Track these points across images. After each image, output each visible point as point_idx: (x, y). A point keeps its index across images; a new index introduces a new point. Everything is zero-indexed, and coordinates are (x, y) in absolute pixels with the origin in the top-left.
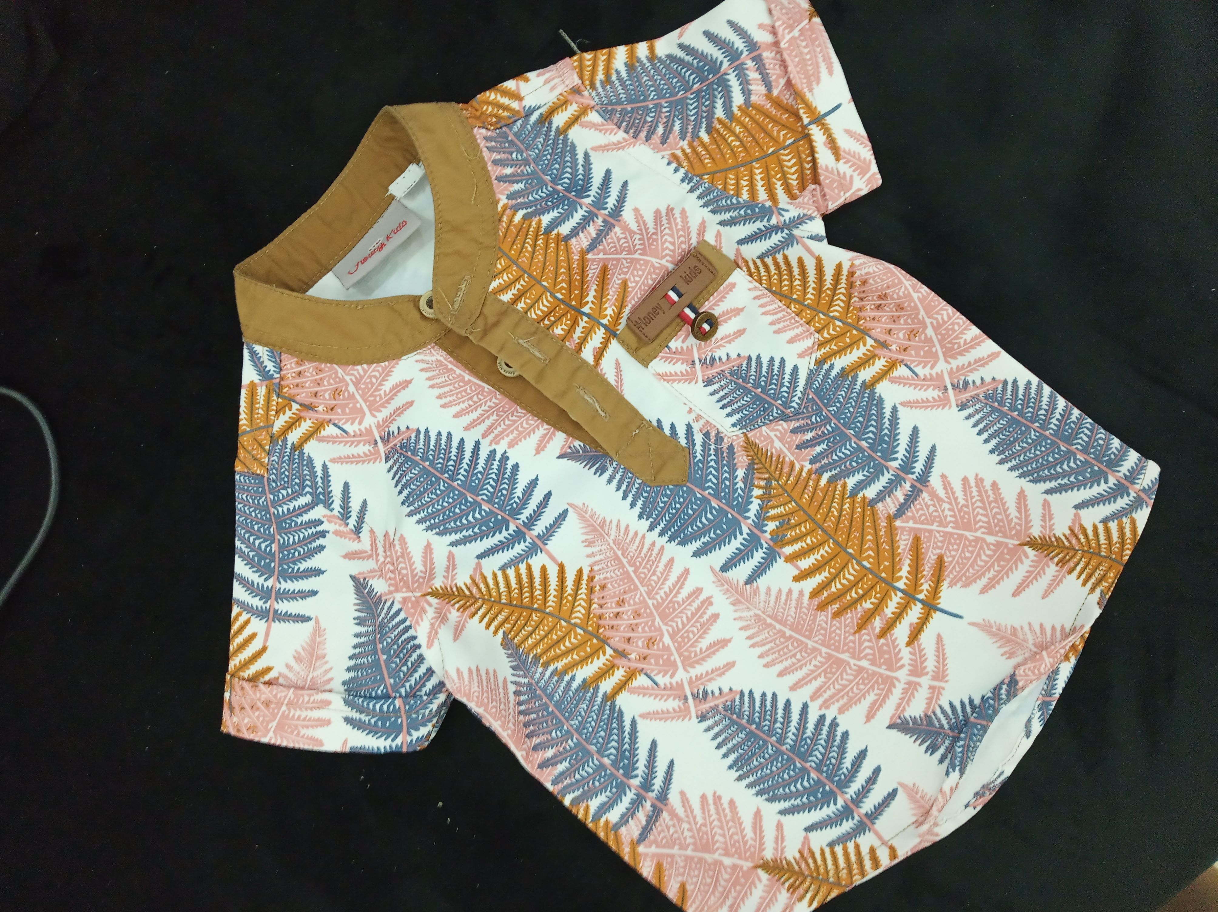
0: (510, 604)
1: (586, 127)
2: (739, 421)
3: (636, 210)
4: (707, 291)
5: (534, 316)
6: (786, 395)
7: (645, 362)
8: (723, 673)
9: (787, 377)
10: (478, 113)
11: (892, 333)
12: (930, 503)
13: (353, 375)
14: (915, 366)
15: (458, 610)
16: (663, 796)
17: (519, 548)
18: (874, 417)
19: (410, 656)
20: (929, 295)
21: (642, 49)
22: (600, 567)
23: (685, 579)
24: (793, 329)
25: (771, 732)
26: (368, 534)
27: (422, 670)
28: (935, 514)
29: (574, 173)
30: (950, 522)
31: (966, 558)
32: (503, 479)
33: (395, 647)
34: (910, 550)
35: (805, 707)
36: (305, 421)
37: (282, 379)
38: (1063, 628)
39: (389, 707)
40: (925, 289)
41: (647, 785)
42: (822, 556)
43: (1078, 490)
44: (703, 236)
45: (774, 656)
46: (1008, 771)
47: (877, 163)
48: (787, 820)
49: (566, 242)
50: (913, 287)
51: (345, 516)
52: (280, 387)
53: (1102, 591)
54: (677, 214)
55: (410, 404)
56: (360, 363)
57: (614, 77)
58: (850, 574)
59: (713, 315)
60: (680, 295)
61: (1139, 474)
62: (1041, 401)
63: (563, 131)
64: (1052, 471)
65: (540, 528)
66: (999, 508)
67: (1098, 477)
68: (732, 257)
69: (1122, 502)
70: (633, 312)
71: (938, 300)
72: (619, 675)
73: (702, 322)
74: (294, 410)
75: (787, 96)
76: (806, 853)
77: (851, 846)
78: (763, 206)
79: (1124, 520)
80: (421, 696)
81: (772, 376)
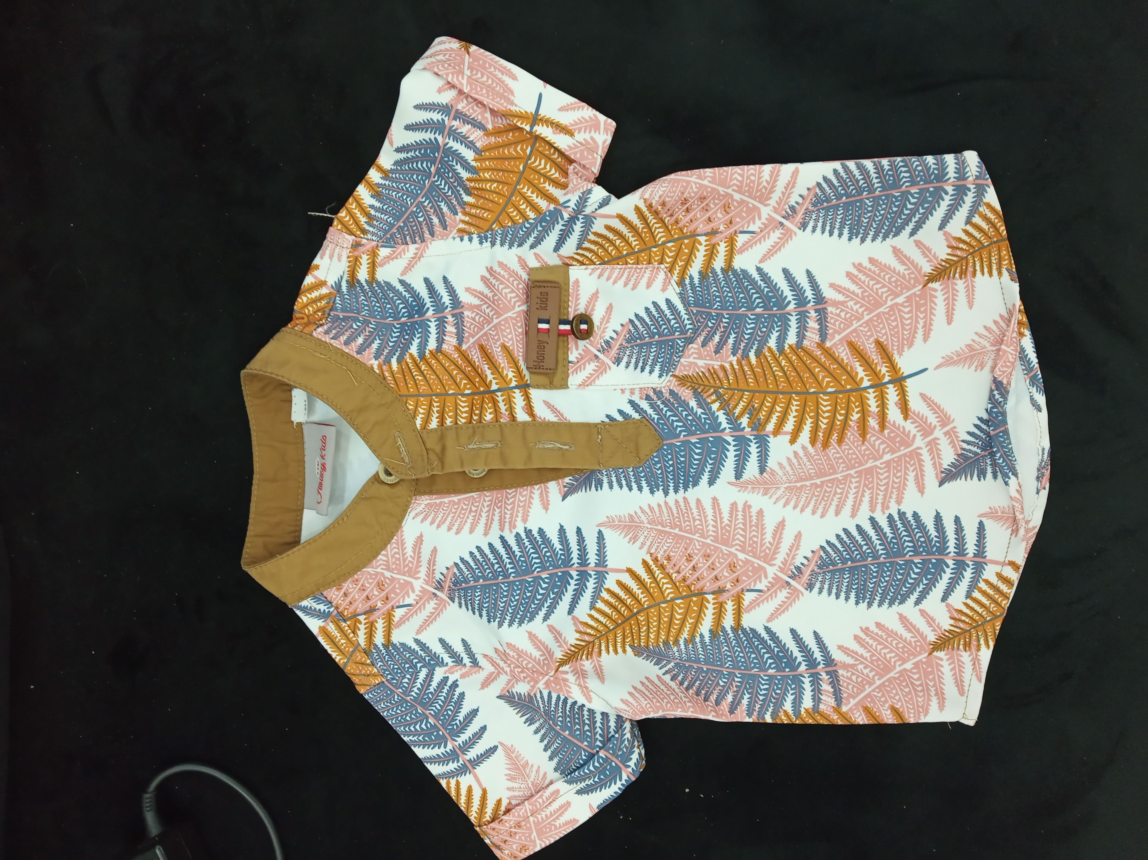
0: (618, 625)
1: (385, 264)
2: (662, 370)
3: (467, 290)
4: (563, 303)
5: (463, 421)
6: (677, 325)
7: (564, 386)
8: (798, 546)
9: (667, 312)
10: (306, 320)
11: (712, 219)
12: (838, 311)
13: (381, 565)
14: (747, 228)
15: (587, 659)
16: (829, 661)
17: (591, 584)
18: (750, 287)
19: (583, 716)
20: (714, 173)
21: (373, 175)
22: (655, 547)
23: (719, 505)
24: (643, 276)
25: (864, 556)
26: (484, 660)
27: (598, 718)
28: (848, 316)
29: (405, 301)
30: (863, 312)
31: (895, 327)
32: (539, 546)
33: (568, 719)
34: (853, 355)
35: (872, 520)
36: (377, 622)
37: (337, 608)
38: (1001, 316)
39: (598, 762)
40: (708, 171)
41: (812, 663)
42: (796, 411)
43: (932, 215)
44: (527, 266)
45: (822, 505)
46: (1046, 444)
47: (601, 112)
48: (925, 604)
49: (441, 352)
50: (699, 177)
51: (458, 660)
52: (341, 614)
53: (1007, 269)
54: (498, 269)
55: (435, 551)
56: (378, 554)
57: (373, 212)
58: (826, 406)
59: (582, 314)
60: (547, 322)
61: (965, 169)
62: (854, 176)
63: (372, 280)
64: (903, 217)
65: (592, 558)
66: (888, 273)
67: (938, 195)
68: (559, 263)
69: (969, 199)
70: (526, 360)
71: (724, 171)
72: (730, 606)
73: (578, 326)
74: (364, 622)
75: (500, 121)
76: (956, 615)
77: (982, 585)
78: (550, 211)
79: (981, 209)
80: (613, 736)
81: (657, 320)
